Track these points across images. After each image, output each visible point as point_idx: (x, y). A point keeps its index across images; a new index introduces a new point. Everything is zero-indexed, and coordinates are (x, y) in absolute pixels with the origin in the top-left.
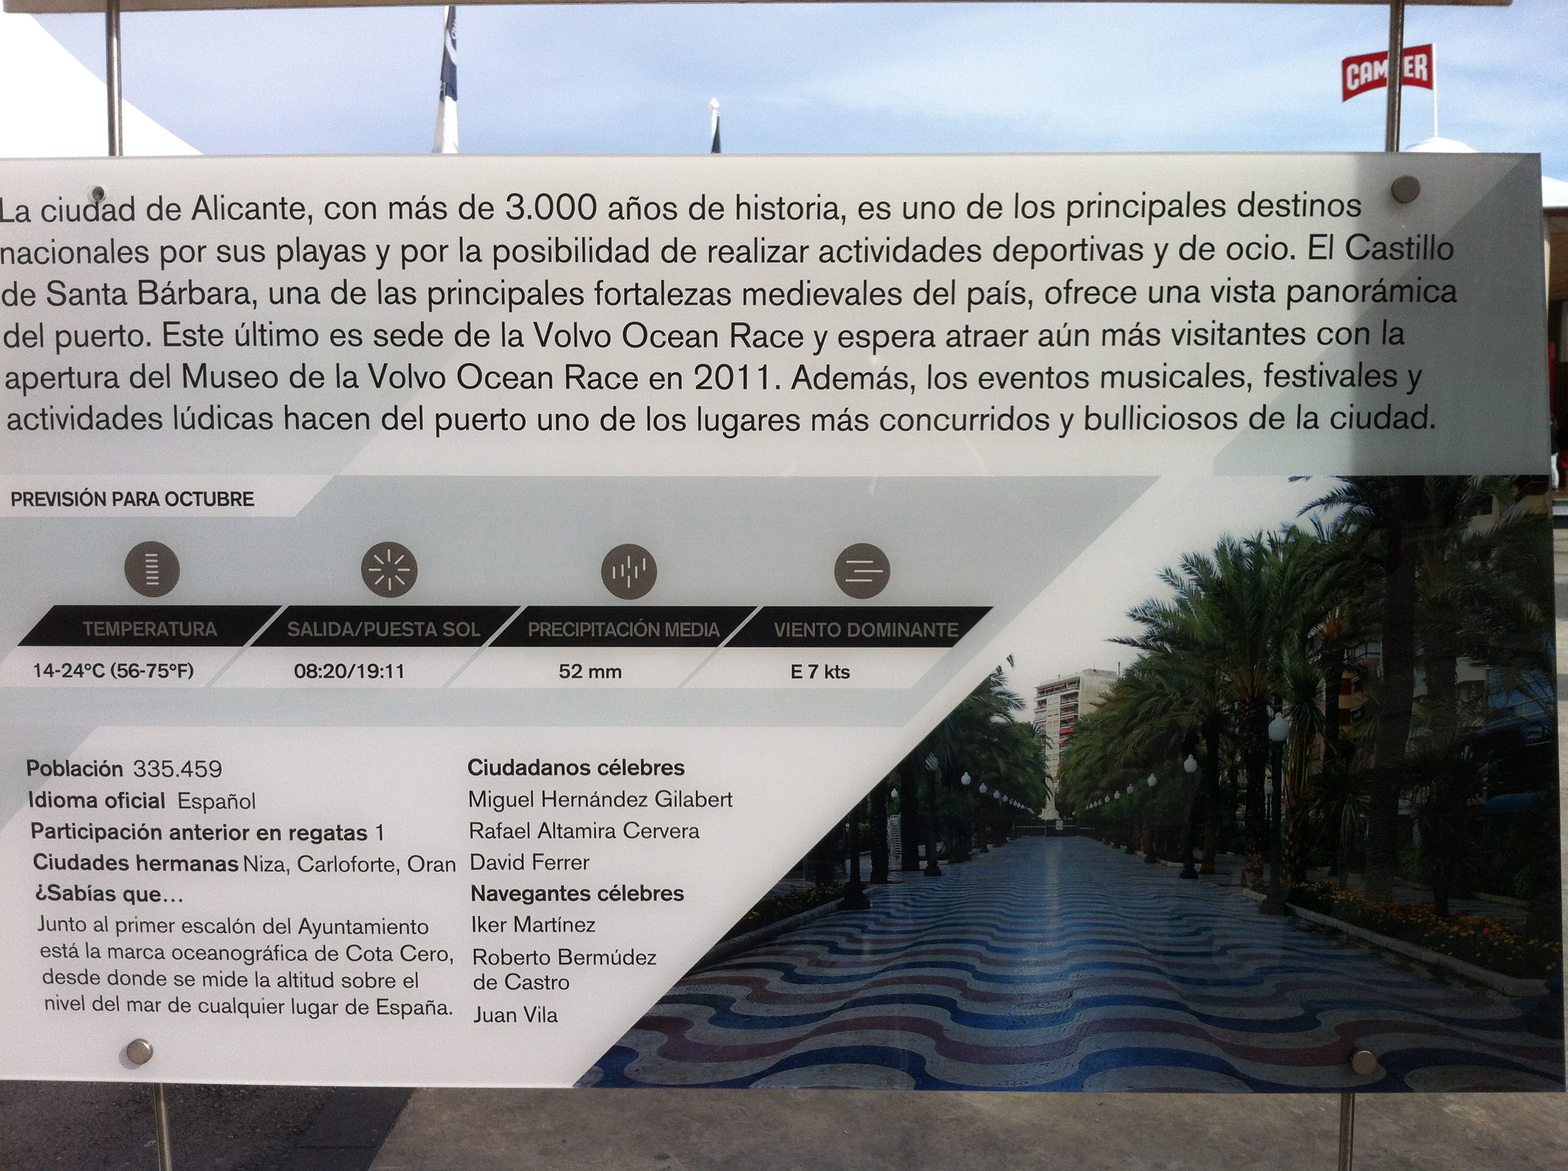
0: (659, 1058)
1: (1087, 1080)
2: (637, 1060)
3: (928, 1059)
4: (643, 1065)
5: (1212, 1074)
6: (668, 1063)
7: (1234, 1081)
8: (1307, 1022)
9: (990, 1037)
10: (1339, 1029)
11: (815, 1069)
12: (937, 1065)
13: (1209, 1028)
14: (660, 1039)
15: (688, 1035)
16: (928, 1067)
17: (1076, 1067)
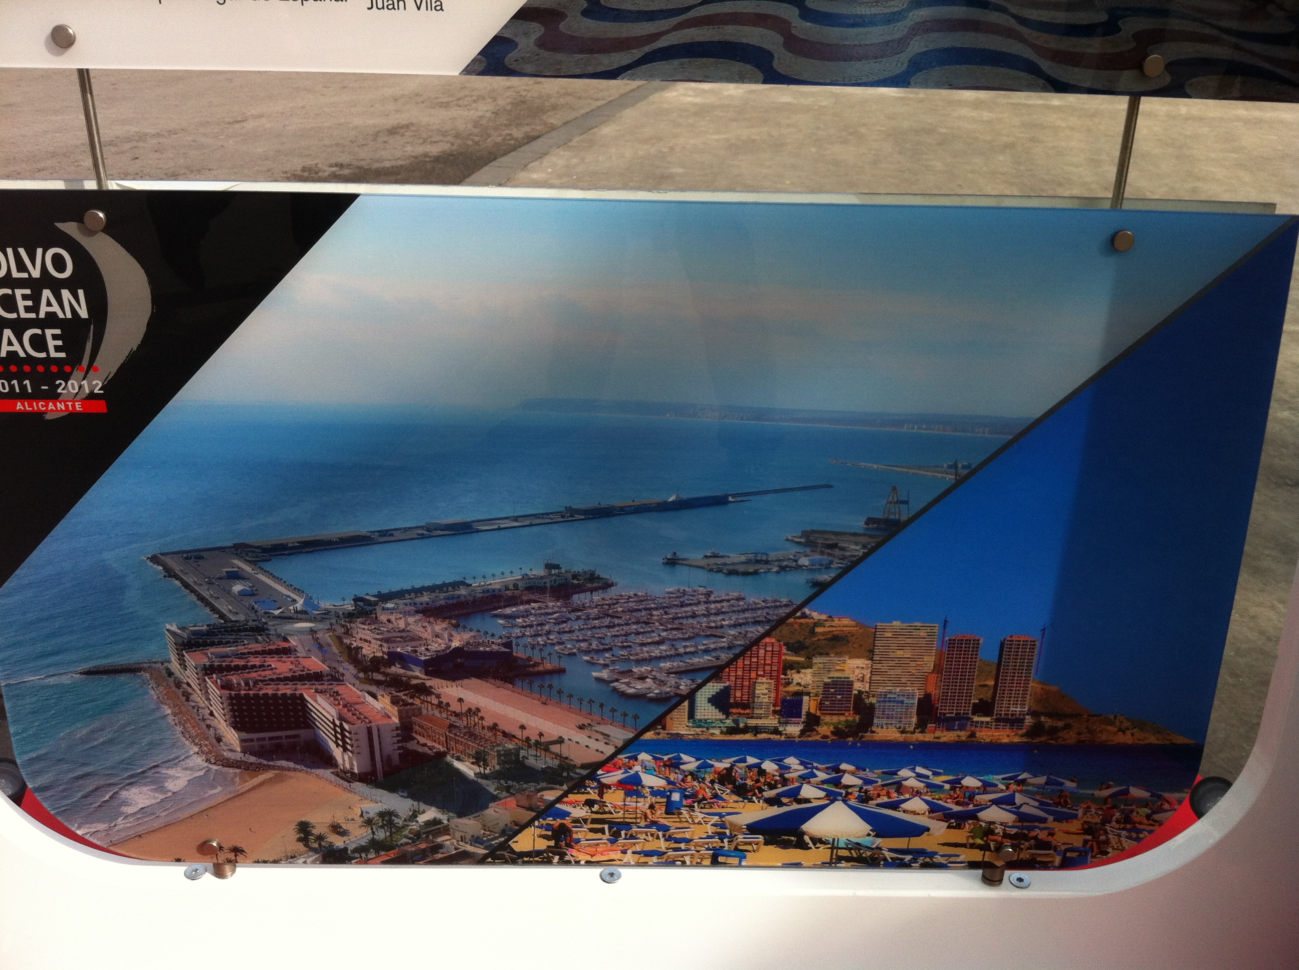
0: (536, 48)
1: (913, 78)
2: (516, 50)
3: (776, 55)
4: (522, 55)
5: (1023, 74)
6: (545, 54)
7: (1041, 81)
8: (1110, 28)
9: (833, 34)
10: (1137, 36)
11: (676, 63)
12: (783, 60)
13: (1024, 31)
14: (536, 30)
15: (562, 26)
16: (775, 63)
17: (905, 65)
